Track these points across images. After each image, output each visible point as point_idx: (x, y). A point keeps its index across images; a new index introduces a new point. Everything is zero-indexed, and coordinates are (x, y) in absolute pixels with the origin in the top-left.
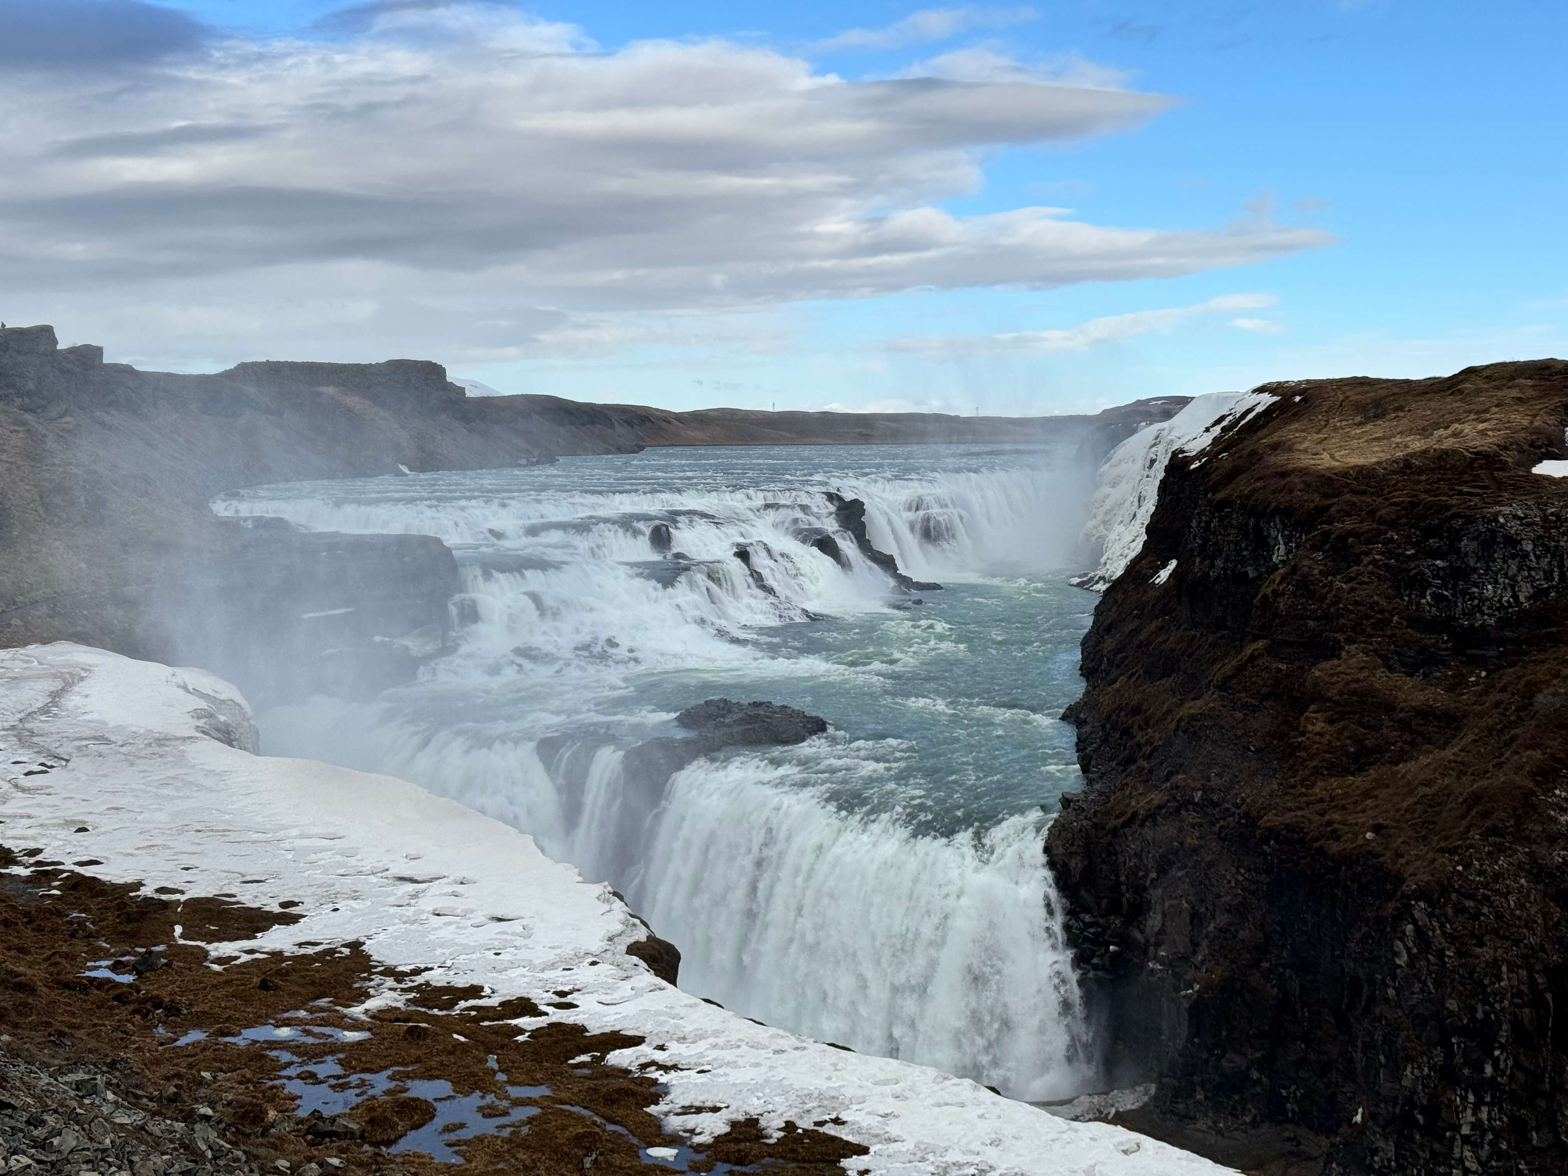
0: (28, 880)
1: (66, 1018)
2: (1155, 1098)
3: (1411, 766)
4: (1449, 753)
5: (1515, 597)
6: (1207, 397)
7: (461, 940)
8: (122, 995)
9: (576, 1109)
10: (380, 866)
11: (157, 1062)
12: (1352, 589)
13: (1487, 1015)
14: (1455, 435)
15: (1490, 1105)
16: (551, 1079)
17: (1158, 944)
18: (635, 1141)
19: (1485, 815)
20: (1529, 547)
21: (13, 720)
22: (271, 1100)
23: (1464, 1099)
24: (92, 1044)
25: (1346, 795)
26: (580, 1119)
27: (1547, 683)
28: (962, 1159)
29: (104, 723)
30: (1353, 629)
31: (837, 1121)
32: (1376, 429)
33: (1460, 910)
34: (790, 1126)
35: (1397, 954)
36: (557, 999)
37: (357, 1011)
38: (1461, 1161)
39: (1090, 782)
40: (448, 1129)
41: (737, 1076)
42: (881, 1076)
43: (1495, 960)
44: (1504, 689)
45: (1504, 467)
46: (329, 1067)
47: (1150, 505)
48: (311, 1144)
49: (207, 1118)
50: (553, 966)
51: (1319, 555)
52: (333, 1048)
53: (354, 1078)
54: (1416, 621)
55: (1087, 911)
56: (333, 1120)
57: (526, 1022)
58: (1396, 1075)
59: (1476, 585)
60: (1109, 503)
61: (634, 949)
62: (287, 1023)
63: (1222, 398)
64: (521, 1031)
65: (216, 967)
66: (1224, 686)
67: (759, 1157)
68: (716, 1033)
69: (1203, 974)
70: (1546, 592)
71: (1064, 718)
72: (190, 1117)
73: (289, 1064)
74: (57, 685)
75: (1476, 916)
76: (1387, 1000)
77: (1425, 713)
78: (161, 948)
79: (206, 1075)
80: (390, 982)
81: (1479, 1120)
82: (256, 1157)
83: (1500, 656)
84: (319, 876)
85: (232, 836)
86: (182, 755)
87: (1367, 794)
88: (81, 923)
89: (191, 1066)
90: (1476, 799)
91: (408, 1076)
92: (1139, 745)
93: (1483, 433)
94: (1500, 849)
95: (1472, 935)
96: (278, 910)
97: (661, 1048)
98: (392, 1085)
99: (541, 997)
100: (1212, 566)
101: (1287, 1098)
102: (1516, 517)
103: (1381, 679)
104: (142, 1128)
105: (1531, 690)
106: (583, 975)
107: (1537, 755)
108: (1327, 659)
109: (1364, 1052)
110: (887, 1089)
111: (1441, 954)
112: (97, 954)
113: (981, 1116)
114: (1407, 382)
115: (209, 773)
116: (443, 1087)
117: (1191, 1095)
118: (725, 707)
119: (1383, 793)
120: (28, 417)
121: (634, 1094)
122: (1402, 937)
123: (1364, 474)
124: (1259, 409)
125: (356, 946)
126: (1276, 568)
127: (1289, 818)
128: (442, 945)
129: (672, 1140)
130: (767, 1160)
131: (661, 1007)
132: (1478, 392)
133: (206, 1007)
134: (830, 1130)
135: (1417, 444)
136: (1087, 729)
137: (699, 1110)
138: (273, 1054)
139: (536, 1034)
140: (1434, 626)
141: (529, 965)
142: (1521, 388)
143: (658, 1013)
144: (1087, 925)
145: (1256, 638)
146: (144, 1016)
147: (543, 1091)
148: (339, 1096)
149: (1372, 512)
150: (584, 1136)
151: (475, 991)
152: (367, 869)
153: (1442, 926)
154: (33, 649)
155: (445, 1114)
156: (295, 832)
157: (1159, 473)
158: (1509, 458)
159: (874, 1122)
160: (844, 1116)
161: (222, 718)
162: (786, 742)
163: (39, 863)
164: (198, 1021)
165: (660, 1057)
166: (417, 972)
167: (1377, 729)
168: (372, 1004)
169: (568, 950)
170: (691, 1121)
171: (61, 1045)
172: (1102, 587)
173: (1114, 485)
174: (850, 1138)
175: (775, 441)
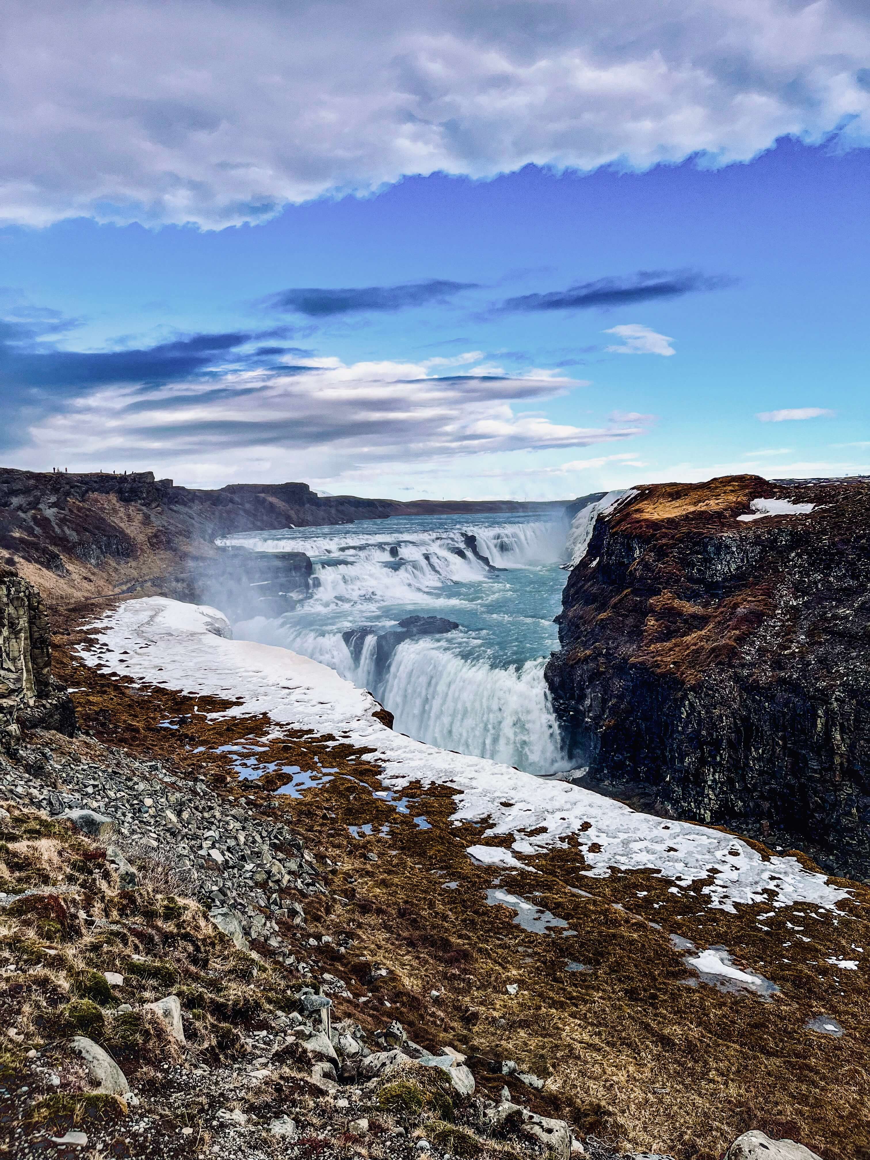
0: (139, 689)
1: (151, 742)
2: (588, 773)
3: (689, 638)
4: (703, 633)
5: (729, 569)
6: (613, 492)
7: (306, 711)
8: (173, 734)
9: (348, 777)
10: (276, 683)
11: (185, 759)
12: (665, 567)
13: (717, 736)
14: (707, 505)
15: (719, 772)
16: (338, 766)
17: (589, 711)
18: (371, 789)
19: (716, 657)
20: (735, 549)
21: (135, 627)
22: (229, 774)
23: (709, 770)
24: (160, 752)
25: (663, 650)
26: (350, 780)
27: (742, 603)
28: (501, 795)
29: (170, 627)
30: (666, 583)
31: (452, 781)
32: (677, 503)
33: (706, 695)
34: (433, 783)
35: (682, 713)
36: (343, 734)
37: (264, 739)
38: (708, 795)
39: (563, 647)
40: (297, 785)
41: (413, 764)
42: (470, 763)
43: (721, 714)
44: (725, 606)
45: (725, 517)
46: (252, 761)
47: (590, 536)
48: (243, 790)
49: (202, 781)
50: (342, 721)
51: (653, 554)
52: (254, 754)
53: (261, 766)
54: (691, 579)
55: (562, 698)
56: (252, 781)
57: (331, 743)
58: (682, 761)
59: (714, 565)
60: (575, 535)
61: (374, 714)
62: (236, 744)
63: (619, 492)
64: (328, 747)
65: (210, 723)
66: (615, 606)
67: (419, 795)
68: (406, 747)
69: (607, 723)
70: (741, 567)
71: (554, 621)
72: (196, 780)
73: (236, 760)
74: (153, 613)
75: (713, 698)
76: (678, 732)
77: (694, 616)
78: (190, 715)
79: (204, 764)
80: (278, 728)
81: (715, 779)
82: (221, 795)
83: (724, 593)
84: (251, 687)
85: (218, 672)
86: (200, 640)
87: (671, 649)
88: (159, 706)
89: (198, 761)
90: (713, 650)
91: (283, 764)
92: (582, 631)
93: (717, 504)
94: (722, 670)
95: (712, 705)
96: (235, 700)
97: (383, 753)
98: (276, 768)
99: (336, 734)
100: (611, 559)
101: (640, 772)
102: (729, 537)
103: (677, 603)
104: (174, 783)
105: (736, 606)
106: (354, 724)
107: (737, 632)
108: (655, 595)
109: (670, 752)
110: (473, 768)
111: (699, 713)
112: (164, 717)
113: (510, 779)
114: (691, 484)
115: (210, 647)
116: (297, 769)
117: (603, 771)
118: (417, 619)
119: (677, 649)
120: (144, 508)
121: (371, 771)
122: (684, 707)
123: (670, 521)
124: (632, 496)
125: (265, 714)
126: (635, 559)
127: (640, 659)
128: (299, 713)
129: (387, 789)
130: (423, 796)
131: (384, 737)
132: (716, 488)
133: (205, 738)
134: (449, 784)
135: (692, 509)
136: (563, 625)
137: (397, 777)
138: (230, 756)
139: (334, 748)
140: (698, 581)
141: (332, 721)
142: (734, 486)
143: (383, 739)
144: (561, 704)
145: (627, 588)
146: (181, 742)
147: (336, 770)
148: (256, 772)
149: (673, 537)
150: (351, 787)
151: (311, 731)
152: (270, 684)
153: (700, 702)
154: (145, 599)
155: (296, 779)
156: (243, 670)
157: (594, 522)
158: (727, 514)
159: (466, 781)
160: (454, 779)
161: (217, 625)
162: (442, 632)
163: (143, 683)
164: (202, 743)
165: (383, 756)
166: (288, 724)
167: (675, 623)
168: (270, 737)
169: (348, 715)
170: (394, 781)
171: (148, 753)
172: (572, 568)
173: (577, 528)
174: (456, 788)
175: (442, 513)
